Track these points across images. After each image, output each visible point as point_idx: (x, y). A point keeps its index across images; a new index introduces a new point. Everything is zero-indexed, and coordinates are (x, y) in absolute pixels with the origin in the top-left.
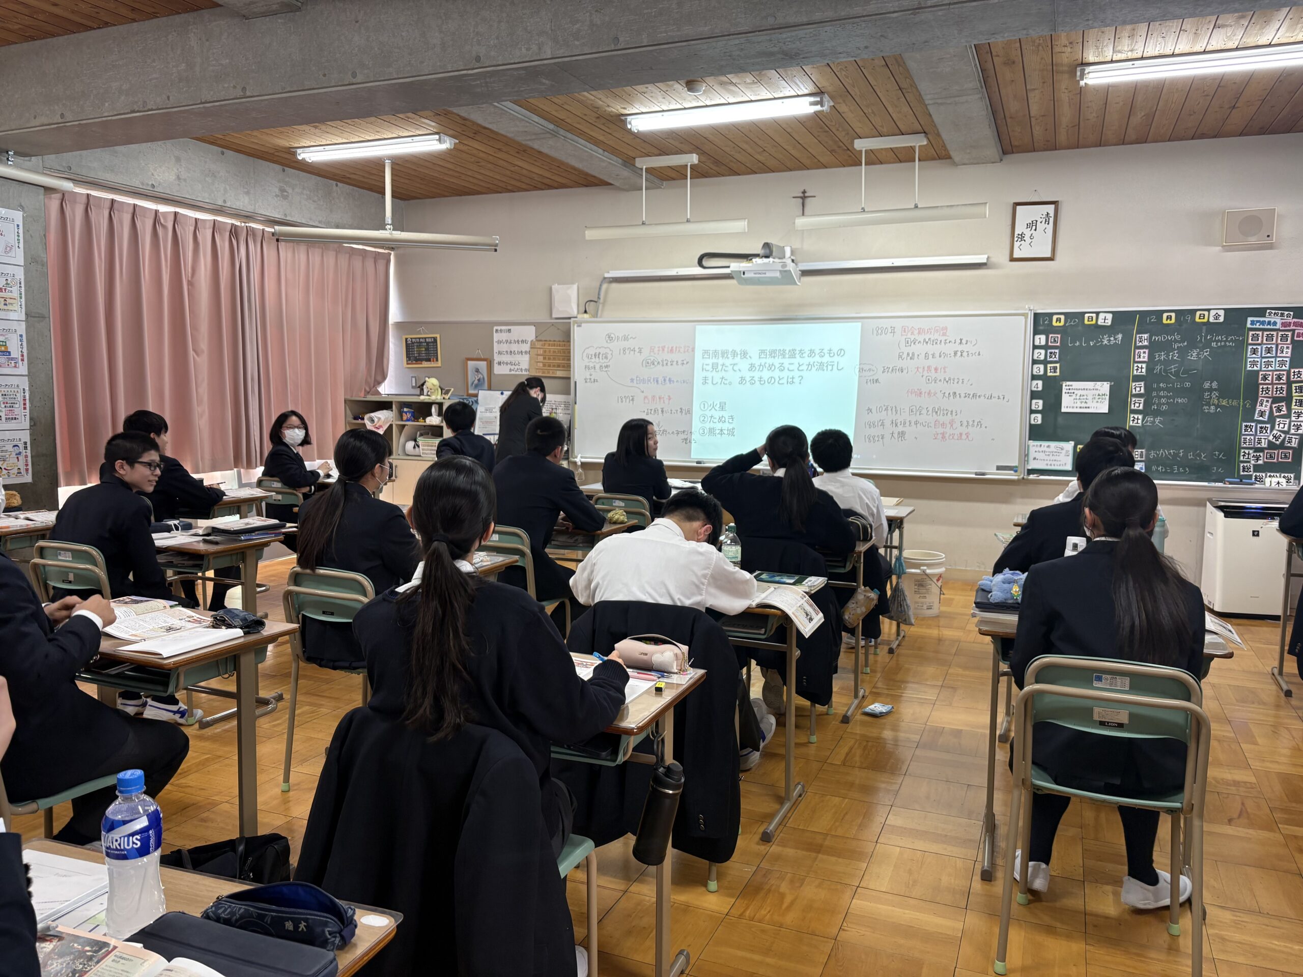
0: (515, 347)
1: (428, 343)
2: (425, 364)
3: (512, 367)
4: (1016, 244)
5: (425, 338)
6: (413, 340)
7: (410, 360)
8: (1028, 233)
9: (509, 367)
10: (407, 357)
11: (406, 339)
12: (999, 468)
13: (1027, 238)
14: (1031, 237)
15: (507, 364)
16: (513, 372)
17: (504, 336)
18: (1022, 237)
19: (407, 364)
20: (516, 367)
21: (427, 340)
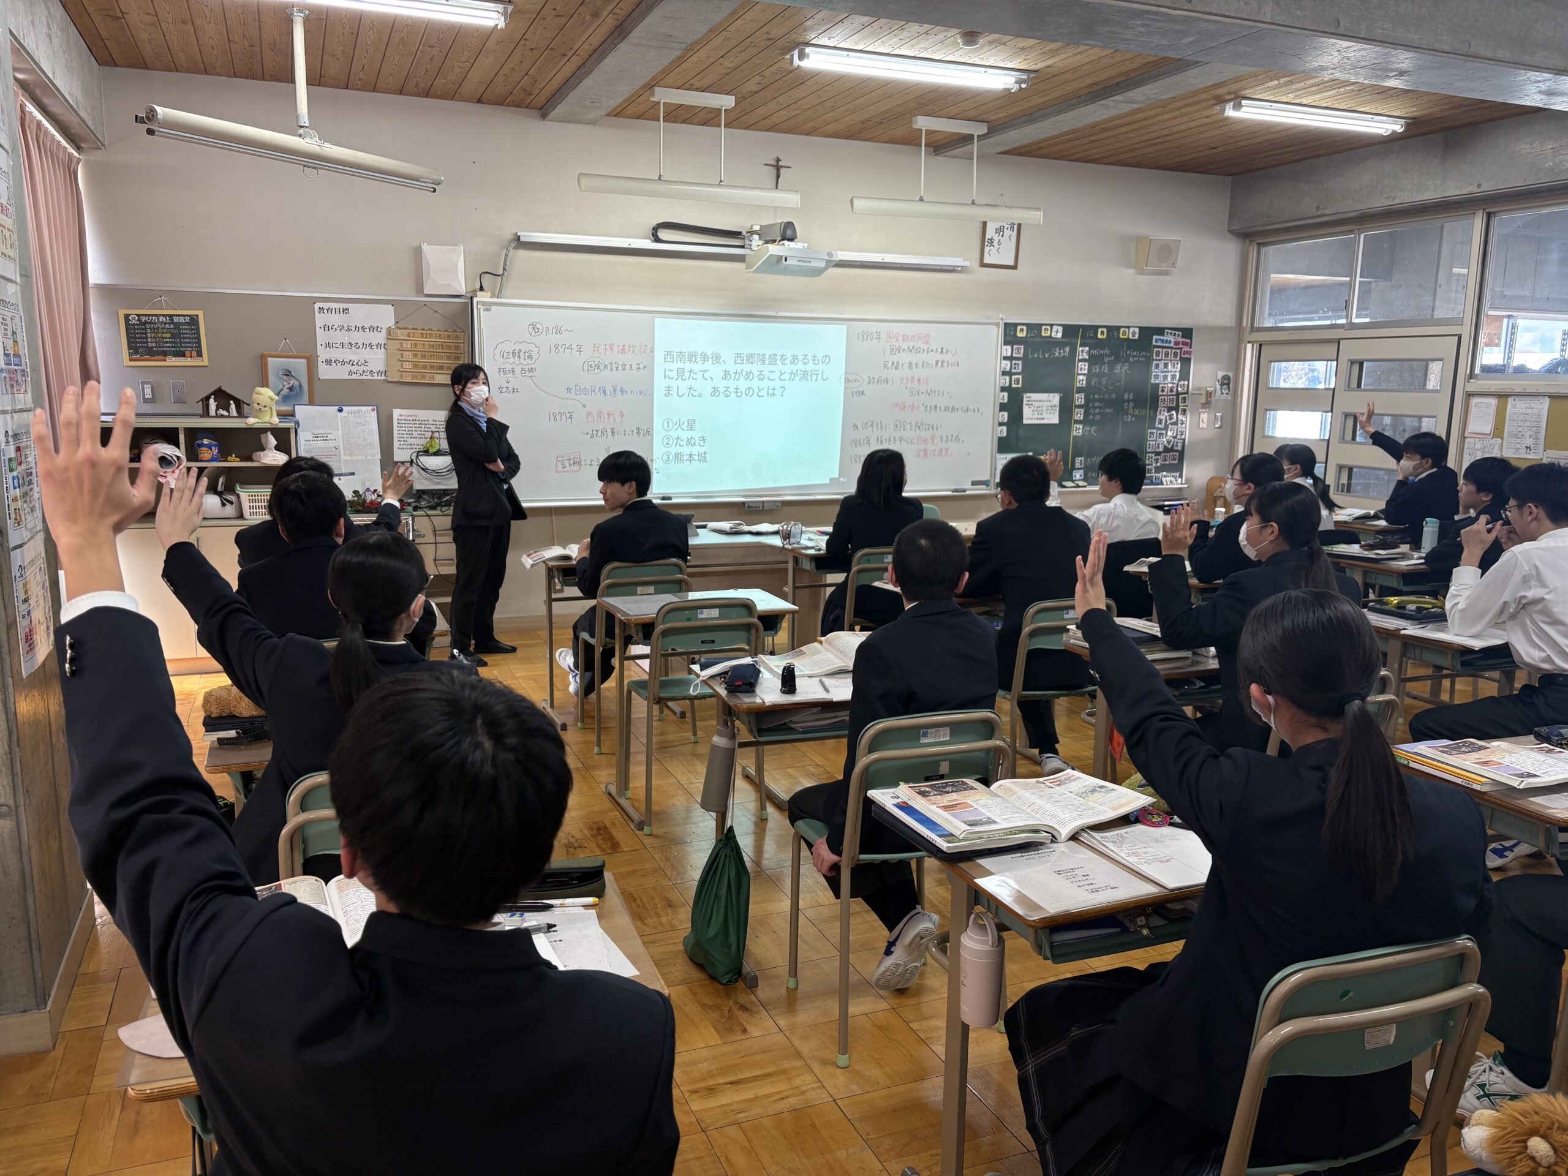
0: (358, 337)
1: (178, 325)
2: (172, 361)
3: (354, 369)
4: (987, 249)
5: (171, 316)
6: (143, 319)
7: (136, 353)
8: (996, 238)
9: (348, 367)
10: (130, 348)
11: (127, 317)
12: (974, 483)
13: (995, 243)
14: (999, 243)
15: (343, 363)
16: (354, 377)
17: (336, 319)
18: (991, 240)
19: (131, 360)
20: (361, 369)
21: (176, 320)
